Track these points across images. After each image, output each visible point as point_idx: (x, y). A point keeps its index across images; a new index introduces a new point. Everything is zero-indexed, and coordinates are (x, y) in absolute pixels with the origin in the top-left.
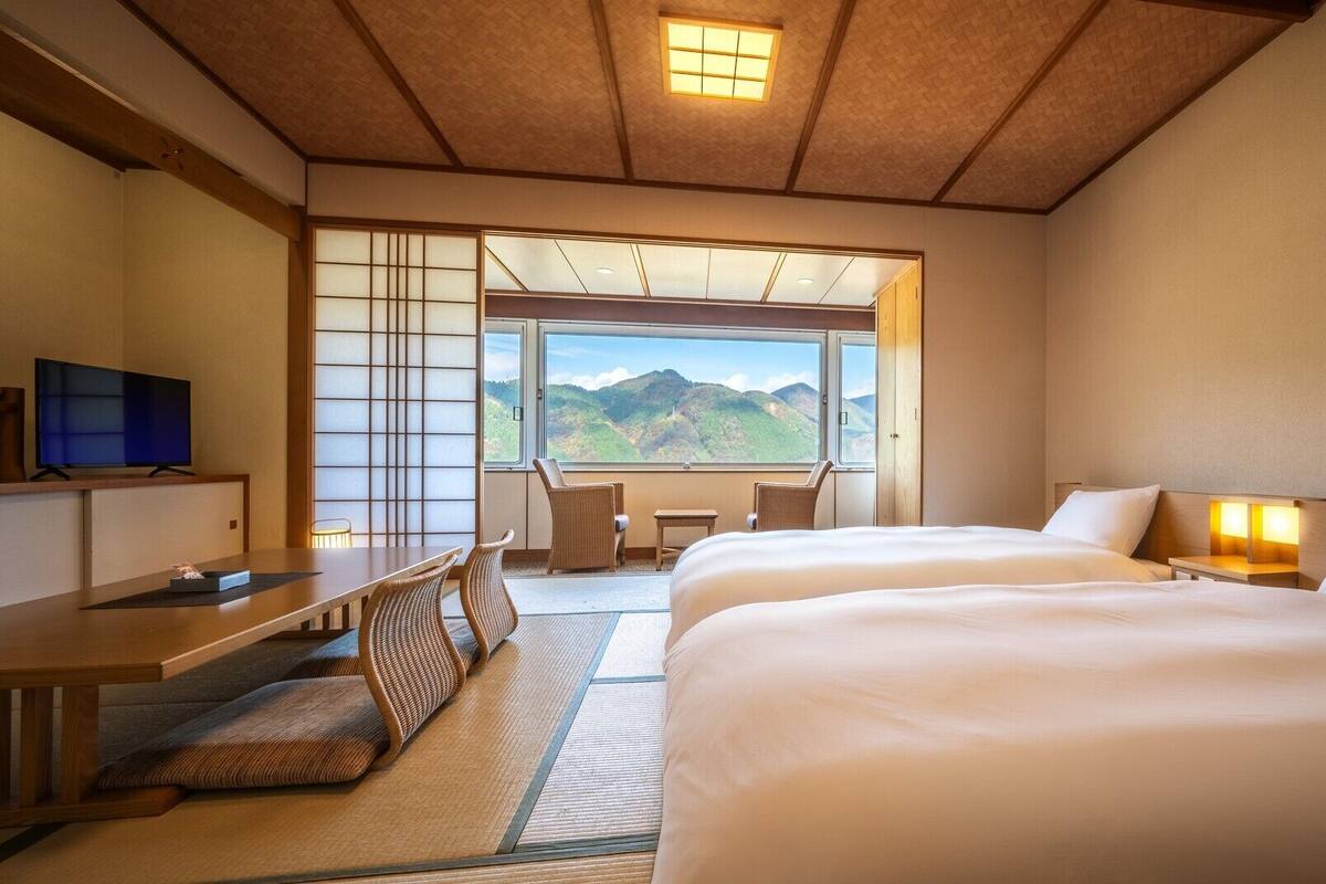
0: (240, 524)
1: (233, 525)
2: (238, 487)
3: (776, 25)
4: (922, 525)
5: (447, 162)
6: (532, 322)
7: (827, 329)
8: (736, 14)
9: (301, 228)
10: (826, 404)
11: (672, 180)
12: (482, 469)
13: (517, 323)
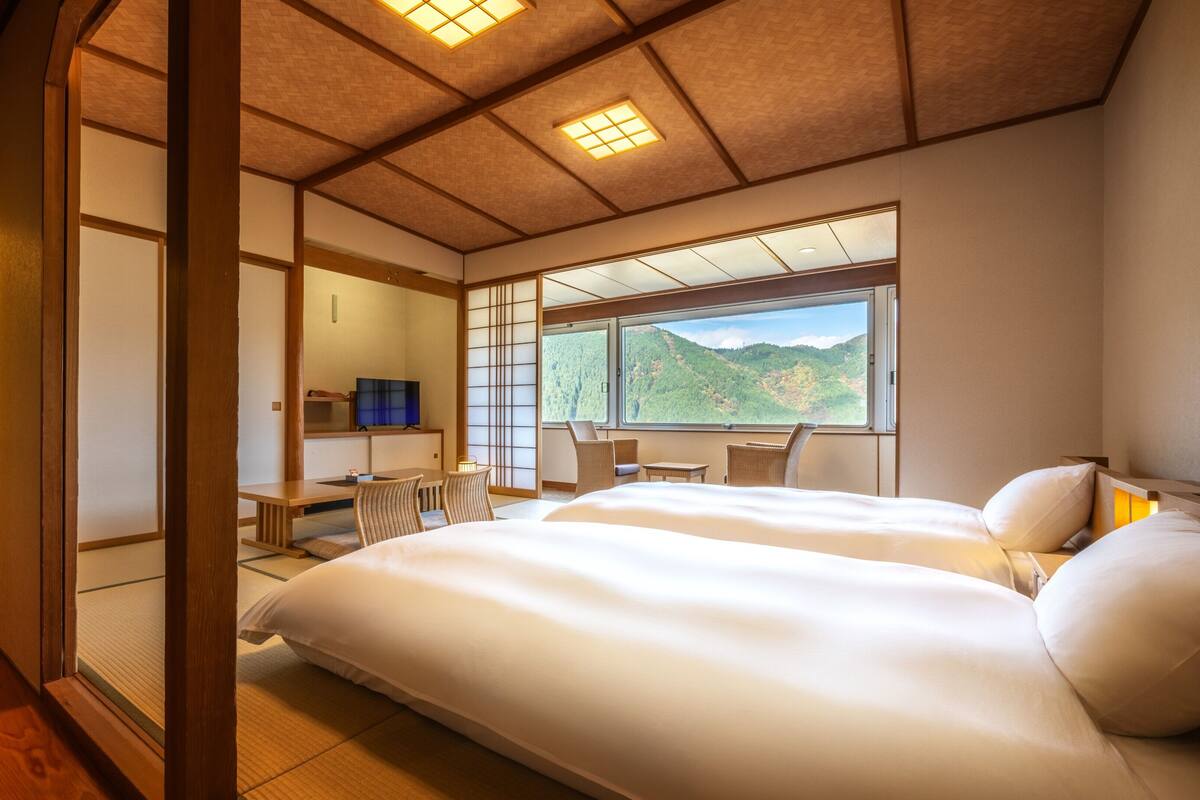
0: (439, 456)
1: (436, 456)
2: (439, 435)
3: (624, 98)
4: (897, 494)
5: (518, 236)
6: (613, 320)
7: (874, 285)
8: (594, 105)
9: (460, 291)
10: (873, 363)
11: (649, 205)
12: (541, 426)
13: (604, 322)
